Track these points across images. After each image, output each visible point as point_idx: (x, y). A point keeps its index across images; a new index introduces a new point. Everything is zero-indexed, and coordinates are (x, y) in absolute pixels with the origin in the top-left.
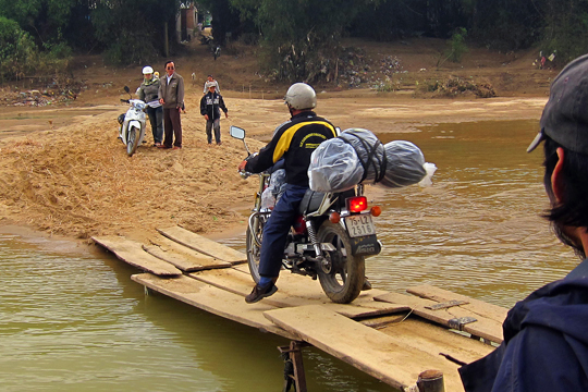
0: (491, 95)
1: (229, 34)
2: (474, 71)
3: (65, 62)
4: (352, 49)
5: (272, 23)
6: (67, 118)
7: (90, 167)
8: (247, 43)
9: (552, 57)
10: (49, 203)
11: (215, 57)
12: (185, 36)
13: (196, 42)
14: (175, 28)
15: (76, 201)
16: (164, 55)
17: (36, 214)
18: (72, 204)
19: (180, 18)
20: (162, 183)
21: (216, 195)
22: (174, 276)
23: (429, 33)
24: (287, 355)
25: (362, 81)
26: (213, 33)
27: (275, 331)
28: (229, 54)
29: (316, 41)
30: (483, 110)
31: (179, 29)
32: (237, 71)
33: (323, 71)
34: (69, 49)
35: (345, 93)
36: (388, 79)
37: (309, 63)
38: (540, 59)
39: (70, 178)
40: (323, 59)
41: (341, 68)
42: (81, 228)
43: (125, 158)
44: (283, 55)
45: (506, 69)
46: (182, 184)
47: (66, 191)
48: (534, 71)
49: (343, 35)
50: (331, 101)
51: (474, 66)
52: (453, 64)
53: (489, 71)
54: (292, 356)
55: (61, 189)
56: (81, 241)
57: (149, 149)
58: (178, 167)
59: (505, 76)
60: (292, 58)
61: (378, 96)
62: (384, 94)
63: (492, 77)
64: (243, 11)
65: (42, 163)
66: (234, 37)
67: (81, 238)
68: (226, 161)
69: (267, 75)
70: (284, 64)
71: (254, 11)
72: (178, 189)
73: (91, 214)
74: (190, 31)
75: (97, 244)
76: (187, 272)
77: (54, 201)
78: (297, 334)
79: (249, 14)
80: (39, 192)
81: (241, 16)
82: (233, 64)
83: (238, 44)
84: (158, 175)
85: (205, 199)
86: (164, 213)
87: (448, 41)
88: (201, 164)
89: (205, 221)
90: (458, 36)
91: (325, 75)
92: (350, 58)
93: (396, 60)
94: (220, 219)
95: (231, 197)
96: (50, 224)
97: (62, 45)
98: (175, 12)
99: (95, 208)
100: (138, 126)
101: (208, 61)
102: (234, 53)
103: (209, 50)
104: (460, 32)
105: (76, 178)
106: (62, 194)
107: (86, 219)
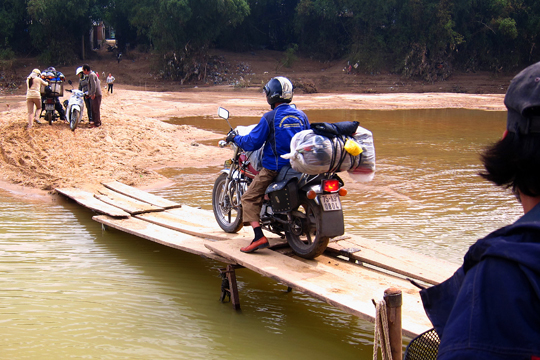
0: (314, 91)
1: (128, 45)
2: (302, 75)
3: (10, 62)
4: (216, 57)
5: (160, 37)
6: (14, 103)
7: (45, 138)
8: (141, 51)
9: (356, 66)
10: (18, 164)
11: (119, 61)
12: (97, 46)
13: (104, 50)
14: (89, 39)
15: (38, 163)
16: (81, 58)
17: (10, 172)
18: (35, 165)
19: (92, 34)
20: (98, 151)
21: (138, 159)
22: (125, 217)
23: (270, 47)
24: (224, 275)
25: (223, 80)
26: (118, 43)
27: (214, 257)
28: (127, 58)
29: (191, 51)
30: (311, 102)
31: (92, 40)
32: (134, 71)
33: (196, 72)
34: (12, 53)
35: (211, 88)
36: (242, 79)
37: (186, 67)
38: (348, 67)
39: (32, 146)
40: (196, 64)
41: (208, 71)
42: (44, 182)
43: (70, 132)
44: (168, 60)
45: (324, 73)
46: (113, 151)
47: (30, 155)
48: (343, 75)
49: (210, 47)
50: (202, 94)
51: (302, 71)
52: (287, 69)
53: (312, 74)
54: (229, 275)
55: (26, 154)
56: (46, 192)
57: (86, 126)
58: (108, 138)
59: (323, 78)
60: (174, 62)
61: (235, 91)
62: (239, 90)
63: (314, 79)
64: (139, 28)
65: (9, 135)
66: (132, 47)
67: (46, 189)
68: (143, 135)
69: (156, 74)
70: (168, 66)
71: (147, 28)
72: (111, 155)
73: (51, 173)
74: (100, 42)
75: (60, 194)
76: (133, 215)
77: (21, 162)
78: (233, 260)
79: (144, 31)
80: (10, 156)
81: (138, 32)
82: (132, 66)
83: (135, 52)
84: (95, 144)
85: (130, 163)
86: (104, 172)
87: (284, 53)
88: (125, 136)
89: (135, 178)
90: (291, 50)
91: (197, 75)
92: (215, 63)
93: (247, 65)
94: (144, 176)
95: (148, 161)
96: (22, 179)
97: (8, 50)
98: (90, 28)
99: (52, 167)
100: (78, 109)
101: (114, 64)
102: (132, 58)
103: (113, 56)
104: (293, 47)
105: (35, 146)
106: (27, 157)
107: (48, 176)
